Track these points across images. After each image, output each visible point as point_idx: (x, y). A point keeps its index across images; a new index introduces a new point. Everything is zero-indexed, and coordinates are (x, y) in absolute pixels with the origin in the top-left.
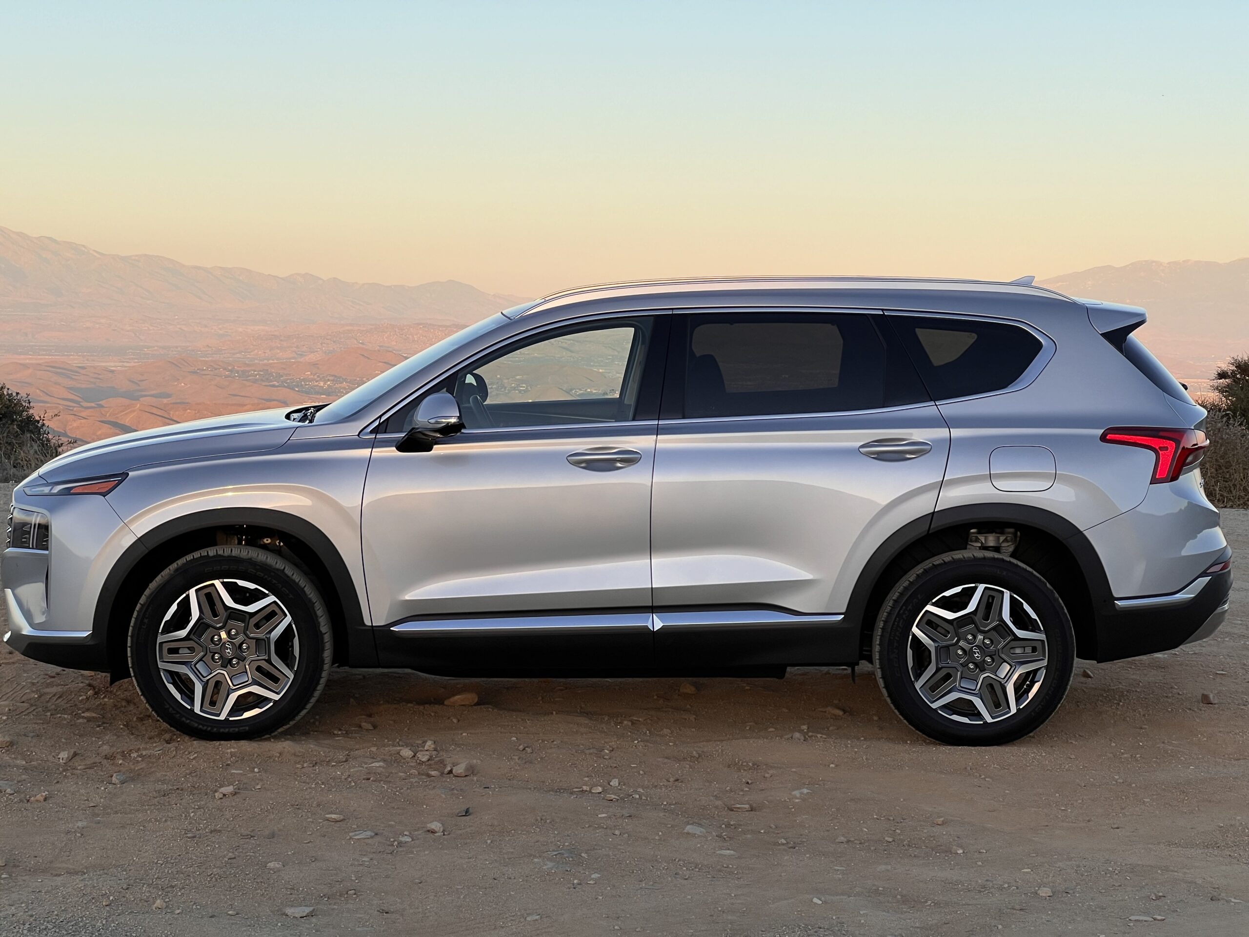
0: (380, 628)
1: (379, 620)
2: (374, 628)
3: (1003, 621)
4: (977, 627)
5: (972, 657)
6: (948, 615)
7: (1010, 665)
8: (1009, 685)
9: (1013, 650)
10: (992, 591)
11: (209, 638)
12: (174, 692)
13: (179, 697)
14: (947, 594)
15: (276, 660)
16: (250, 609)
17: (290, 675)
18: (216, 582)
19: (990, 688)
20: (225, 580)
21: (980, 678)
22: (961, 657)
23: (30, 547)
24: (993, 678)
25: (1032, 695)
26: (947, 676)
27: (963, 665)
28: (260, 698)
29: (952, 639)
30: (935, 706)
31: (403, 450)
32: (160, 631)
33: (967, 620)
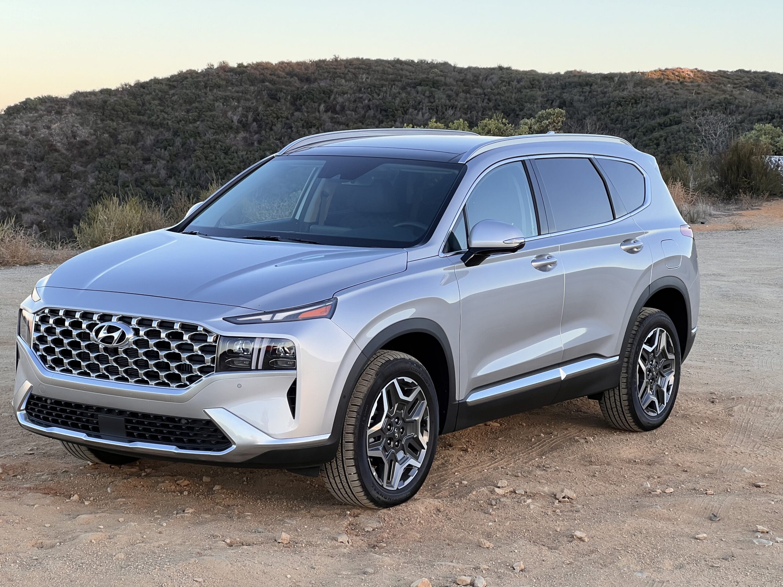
0: (461, 401)
1: (462, 397)
3: (663, 350)
4: (654, 355)
5: (653, 374)
6: (650, 349)
7: (664, 376)
8: (665, 390)
9: (665, 367)
10: (661, 332)
11: (386, 427)
12: (374, 474)
13: (376, 477)
14: (649, 336)
15: (420, 437)
16: (410, 399)
17: (426, 447)
18: (395, 381)
19: (657, 391)
20: (399, 378)
21: (654, 387)
22: (649, 375)
23: (252, 368)
24: (658, 385)
25: (670, 393)
26: (646, 387)
27: (649, 380)
28: (409, 468)
29: (647, 365)
30: (644, 408)
31: (468, 265)
32: (369, 426)
33: (653, 351)
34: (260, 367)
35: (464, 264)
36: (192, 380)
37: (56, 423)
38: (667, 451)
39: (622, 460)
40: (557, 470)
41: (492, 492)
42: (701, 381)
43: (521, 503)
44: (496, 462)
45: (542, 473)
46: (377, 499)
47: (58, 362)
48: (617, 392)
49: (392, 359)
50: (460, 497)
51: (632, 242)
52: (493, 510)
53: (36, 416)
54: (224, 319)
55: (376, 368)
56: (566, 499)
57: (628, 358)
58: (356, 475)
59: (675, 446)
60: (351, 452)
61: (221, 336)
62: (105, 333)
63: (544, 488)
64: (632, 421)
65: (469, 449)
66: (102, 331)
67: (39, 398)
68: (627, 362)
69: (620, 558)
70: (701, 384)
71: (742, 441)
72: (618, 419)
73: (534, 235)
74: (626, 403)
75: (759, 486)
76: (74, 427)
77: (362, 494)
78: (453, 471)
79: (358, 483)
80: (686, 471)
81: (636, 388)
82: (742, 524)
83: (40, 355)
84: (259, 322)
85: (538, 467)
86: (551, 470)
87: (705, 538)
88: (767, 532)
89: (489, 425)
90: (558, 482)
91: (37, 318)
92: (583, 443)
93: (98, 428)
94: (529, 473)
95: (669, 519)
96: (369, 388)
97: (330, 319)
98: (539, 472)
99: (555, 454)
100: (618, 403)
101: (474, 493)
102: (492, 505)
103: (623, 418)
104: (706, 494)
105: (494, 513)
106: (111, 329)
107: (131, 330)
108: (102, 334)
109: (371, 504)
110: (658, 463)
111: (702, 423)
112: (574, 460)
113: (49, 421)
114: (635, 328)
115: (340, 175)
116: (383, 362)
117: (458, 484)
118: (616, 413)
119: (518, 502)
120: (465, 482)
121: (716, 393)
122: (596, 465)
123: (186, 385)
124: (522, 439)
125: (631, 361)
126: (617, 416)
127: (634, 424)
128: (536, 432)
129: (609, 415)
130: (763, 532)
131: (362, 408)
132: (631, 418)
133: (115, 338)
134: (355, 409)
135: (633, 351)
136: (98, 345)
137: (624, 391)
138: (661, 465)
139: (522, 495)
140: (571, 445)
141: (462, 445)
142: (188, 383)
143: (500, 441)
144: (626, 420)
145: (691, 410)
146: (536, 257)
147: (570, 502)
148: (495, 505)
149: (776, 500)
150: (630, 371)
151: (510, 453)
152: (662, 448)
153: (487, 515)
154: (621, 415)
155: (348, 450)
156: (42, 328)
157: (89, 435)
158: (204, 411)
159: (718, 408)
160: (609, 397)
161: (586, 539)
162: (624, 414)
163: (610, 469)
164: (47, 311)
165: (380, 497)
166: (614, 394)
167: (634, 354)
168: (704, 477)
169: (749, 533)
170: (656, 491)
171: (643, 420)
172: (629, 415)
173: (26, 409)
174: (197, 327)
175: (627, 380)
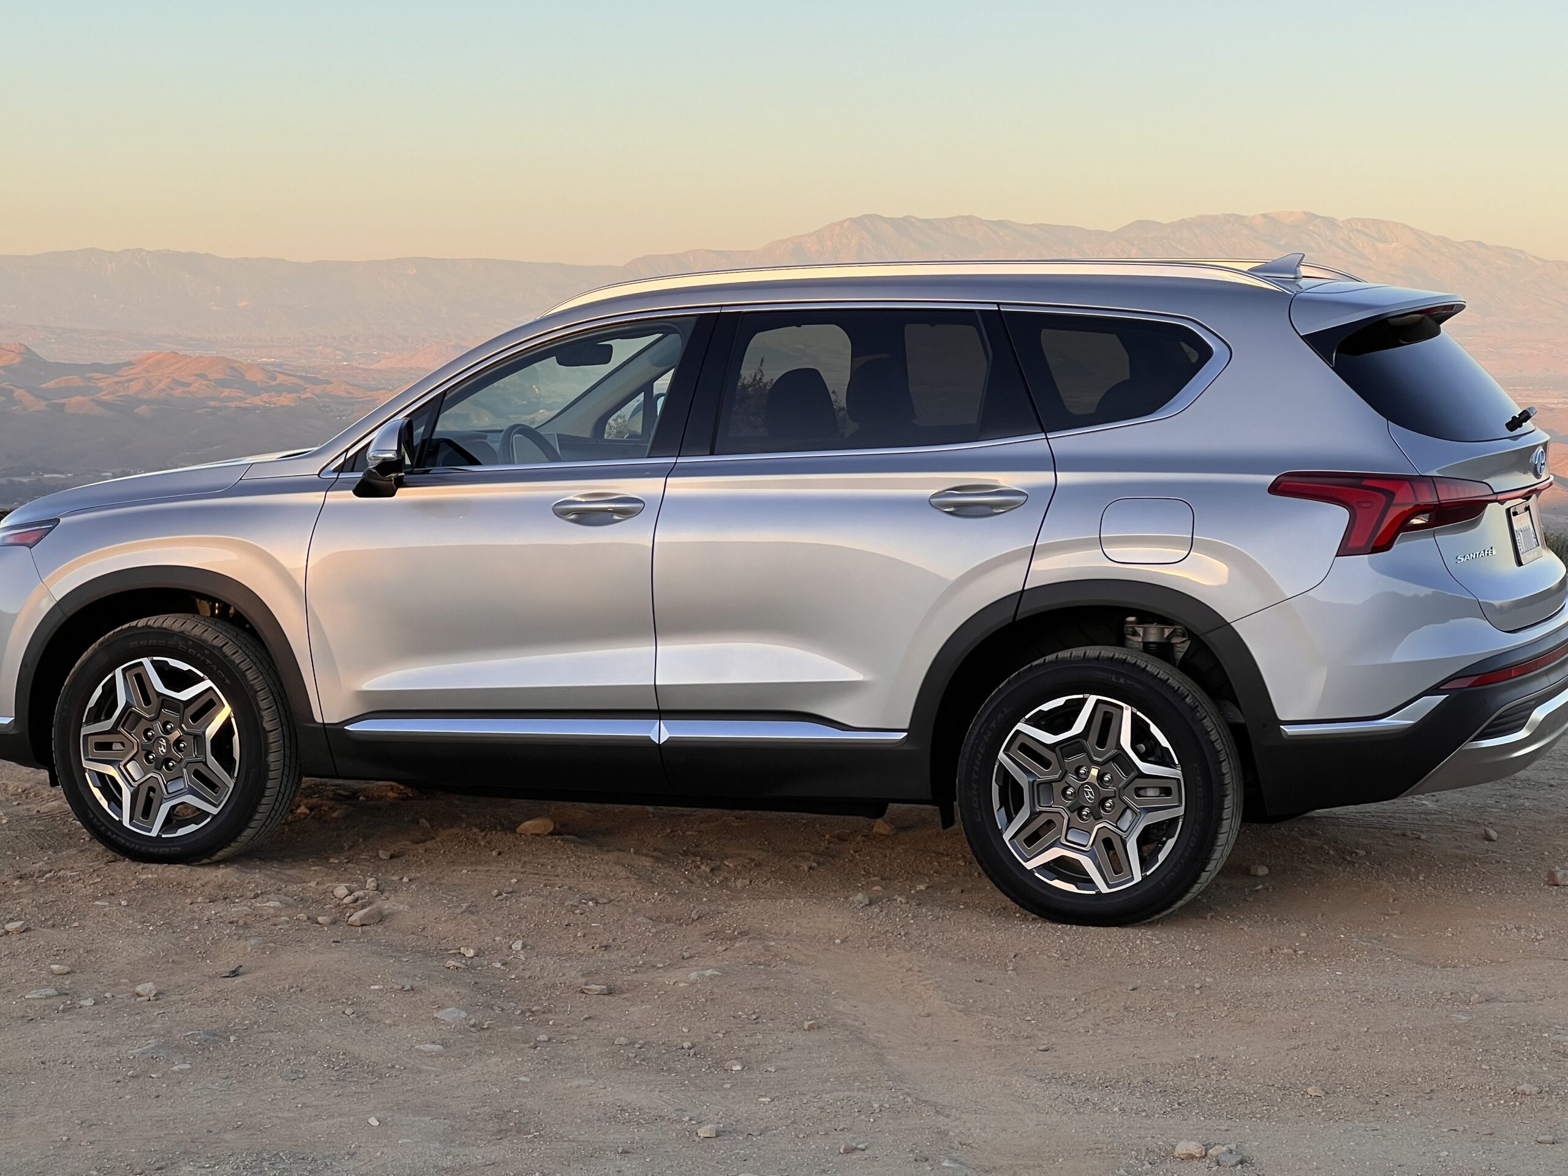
0: (332, 727)
1: (330, 717)
2: (327, 727)
6: (1049, 738)
7: (1135, 812)
8: (1131, 843)
11: (141, 732)
12: (100, 798)
13: (106, 805)
14: (1046, 707)
15: (212, 763)
16: (184, 696)
17: (231, 784)
18: (146, 661)
20: (155, 658)
21: (1094, 828)
22: (1068, 797)
24: (1111, 830)
25: (1162, 857)
26: (1053, 823)
27: (1067, 809)
29: (1056, 772)
30: (1030, 864)
31: (360, 494)
32: (84, 721)
33: (1065, 744)
35: (351, 492)
97: (30, 549)
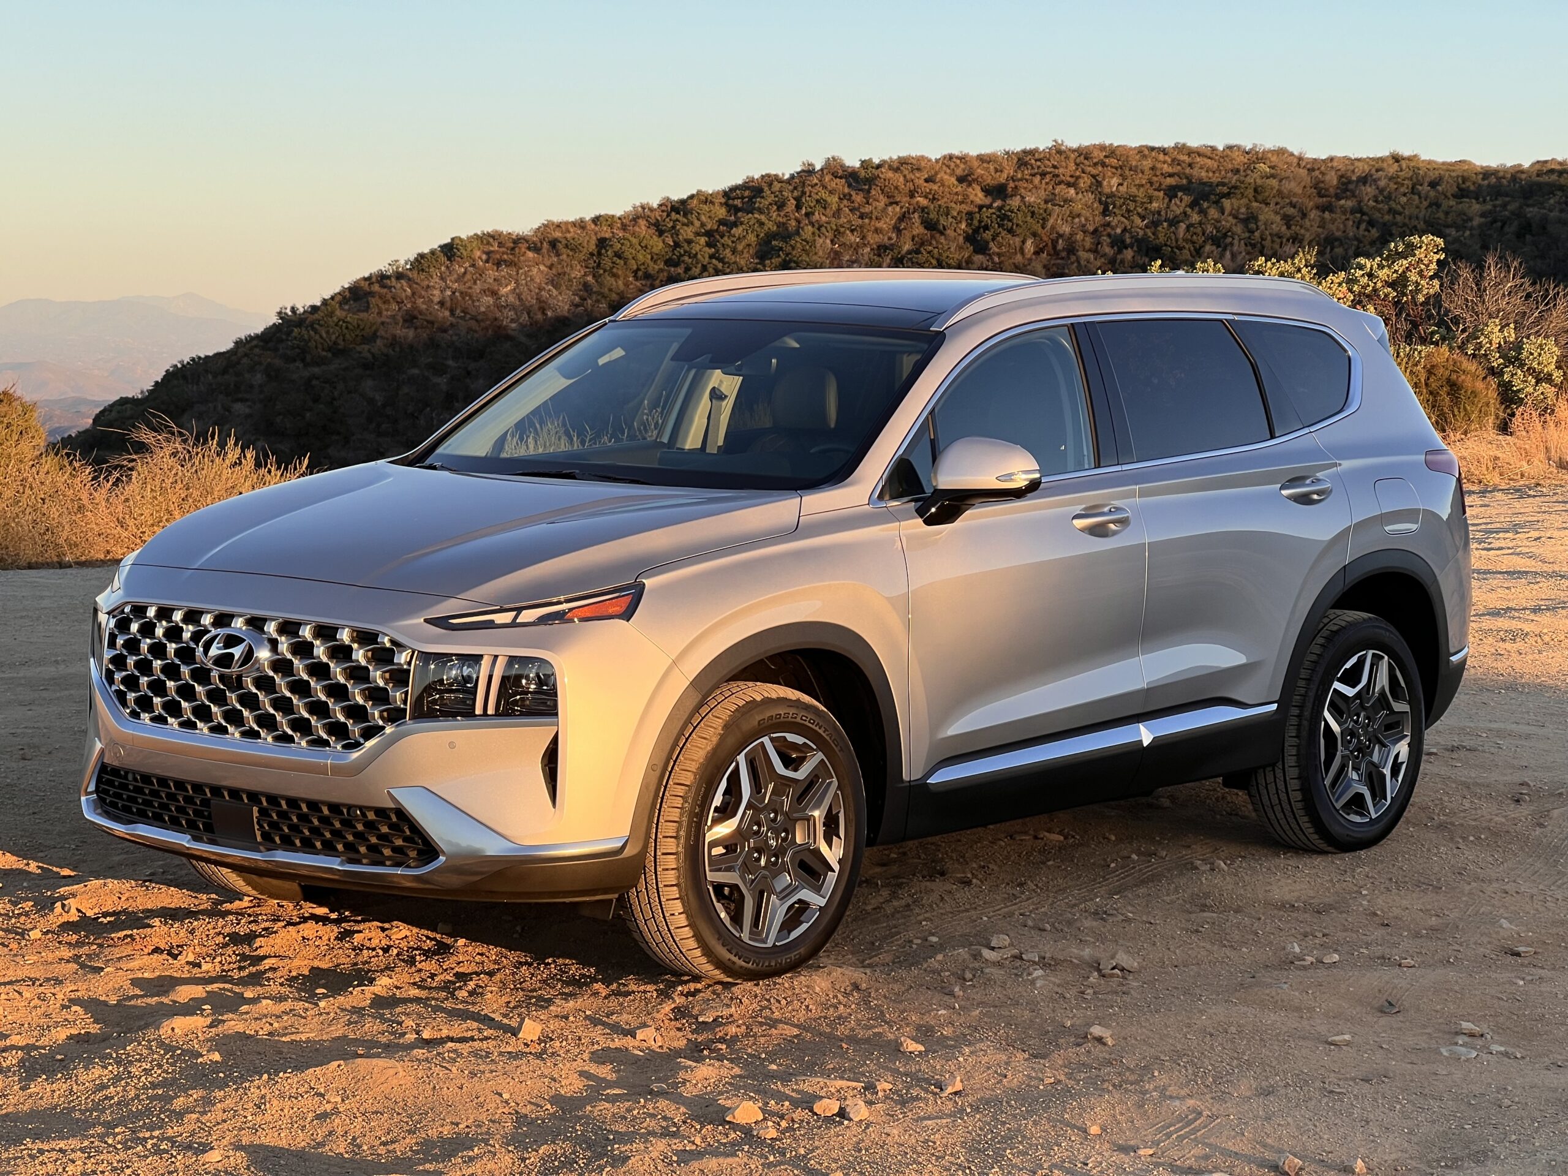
0: (919, 782)
1: (916, 775)
2: (912, 784)
3: (1382, 693)
4: (1361, 704)
5: (1359, 741)
6: (1349, 692)
7: (1384, 746)
8: (1387, 771)
9: (1389, 727)
10: (1377, 659)
11: (750, 826)
12: (723, 915)
13: (727, 921)
14: (1348, 665)
15: (824, 848)
16: (801, 774)
17: (836, 867)
18: (766, 740)
19: (1370, 776)
20: (774, 735)
21: (1363, 766)
22: (1350, 742)
23: (477, 712)
24: (1373, 764)
25: (1400, 779)
26: (1343, 768)
27: (1352, 752)
28: (804, 905)
29: (1346, 722)
30: (1338, 806)
31: (929, 522)
32: (709, 823)
33: (1358, 695)
34: (491, 711)
35: (920, 520)
36: (370, 733)
37: (142, 817)
38: (1367, 889)
39: (1268, 904)
40: (1128, 920)
41: (977, 956)
42: (1515, 762)
43: (1021, 976)
44: (1015, 904)
45: (1095, 924)
46: (730, 964)
47: (145, 704)
48: (1279, 774)
49: (759, 698)
50: (912, 965)
51: (1308, 481)
52: (963, 988)
53: (114, 805)
54: (426, 621)
55: (725, 715)
56: (1116, 971)
57: (1301, 707)
58: (683, 916)
59: (1391, 879)
60: (673, 872)
61: (419, 651)
62: (219, 648)
63: (1083, 950)
64: (1311, 830)
65: (974, 881)
66: (215, 645)
67: (115, 771)
68: (1299, 716)
69: (1156, 1074)
70: (1513, 767)
71: (1536, 872)
72: (1286, 827)
73: (1086, 467)
74: (1298, 796)
75: (1518, 954)
76: (174, 824)
77: (698, 953)
78: (920, 918)
79: (687, 932)
80: (1387, 925)
81: (1317, 767)
82: (1440, 1021)
83: (116, 691)
84: (490, 625)
85: (1096, 913)
86: (1115, 919)
87: (1348, 1044)
88: (1482, 1035)
89: (1042, 839)
90: (1116, 941)
91: (112, 623)
92: (1204, 872)
93: (211, 824)
94: (1070, 923)
95: (1298, 1009)
96: (708, 753)
97: (628, 621)
98: (1088, 923)
99: (1142, 891)
100: (1283, 796)
101: (940, 957)
102: (964, 979)
103: (1294, 825)
104: (1400, 965)
105: (961, 993)
106: (232, 641)
107: (266, 642)
108: (214, 651)
109: (717, 972)
110: (1335, 909)
111: (1472, 838)
112: (1172, 902)
113: (132, 813)
114: (1317, 650)
115: (710, 356)
116: (741, 703)
117: (919, 941)
118: (1280, 815)
119: (1016, 975)
120: (934, 939)
121: (1532, 784)
122: (1213, 912)
123: (357, 745)
124: (1094, 864)
125: (1307, 714)
126: (1283, 822)
127: (1316, 837)
128: (1125, 853)
129: (1269, 819)
130: (1472, 1035)
131: (693, 789)
132: (1309, 825)
133: (236, 658)
134: (681, 791)
135: (1312, 694)
136: (210, 670)
137: (1293, 772)
138: (1341, 913)
139: (1034, 962)
140: (1181, 874)
141: (964, 872)
142: (362, 740)
143: (1049, 868)
144: (1301, 829)
145: (1462, 814)
146: (1085, 509)
147: (1123, 977)
148: (971, 980)
149: (1530, 978)
150: (1304, 734)
151: (1054, 890)
152: (1361, 883)
153: (946, 998)
154: (1292, 820)
155: (667, 870)
156: (120, 641)
157: (196, 839)
158: (388, 792)
159: (1524, 811)
160: (1266, 784)
161: (1110, 1042)
162: (1295, 818)
163: (1235, 918)
164: (127, 609)
165: (735, 959)
166: (1275, 777)
167: (1312, 700)
168: (1417, 935)
169: (1447, 1036)
170: (1304, 960)
171: (1335, 829)
172: (1306, 819)
173: (97, 791)
174: (378, 635)
175: (1298, 751)
